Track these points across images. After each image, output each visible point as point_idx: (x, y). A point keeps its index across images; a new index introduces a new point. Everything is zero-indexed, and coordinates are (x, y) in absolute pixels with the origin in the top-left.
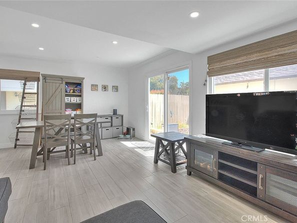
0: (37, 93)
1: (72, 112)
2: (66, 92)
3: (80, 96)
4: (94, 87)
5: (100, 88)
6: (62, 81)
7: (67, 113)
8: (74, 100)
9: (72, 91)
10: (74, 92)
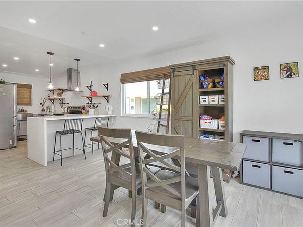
1: (212, 121)
2: (202, 87)
4: (261, 73)
5: (275, 71)
6: (193, 70)
8: (215, 100)
9: (211, 85)
10: (214, 86)
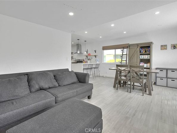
0: (127, 54)
1: (145, 64)
2: (140, 52)
3: (149, 54)
6: (138, 46)
7: (141, 65)
8: (146, 57)
9: (144, 51)
10: (145, 52)
